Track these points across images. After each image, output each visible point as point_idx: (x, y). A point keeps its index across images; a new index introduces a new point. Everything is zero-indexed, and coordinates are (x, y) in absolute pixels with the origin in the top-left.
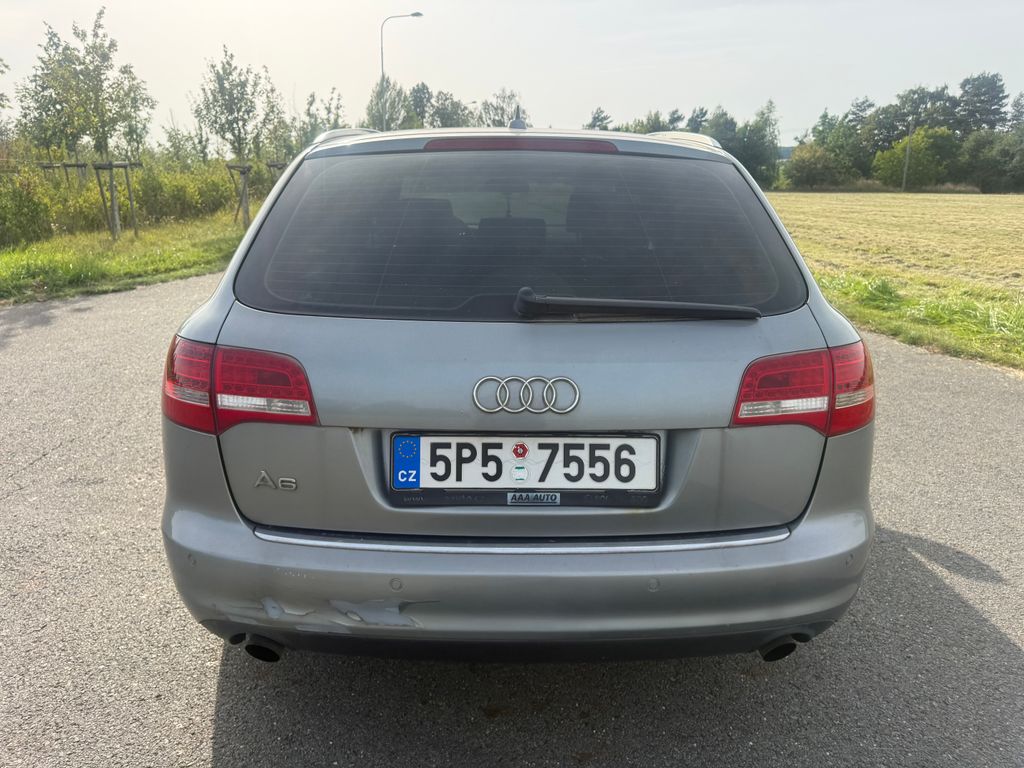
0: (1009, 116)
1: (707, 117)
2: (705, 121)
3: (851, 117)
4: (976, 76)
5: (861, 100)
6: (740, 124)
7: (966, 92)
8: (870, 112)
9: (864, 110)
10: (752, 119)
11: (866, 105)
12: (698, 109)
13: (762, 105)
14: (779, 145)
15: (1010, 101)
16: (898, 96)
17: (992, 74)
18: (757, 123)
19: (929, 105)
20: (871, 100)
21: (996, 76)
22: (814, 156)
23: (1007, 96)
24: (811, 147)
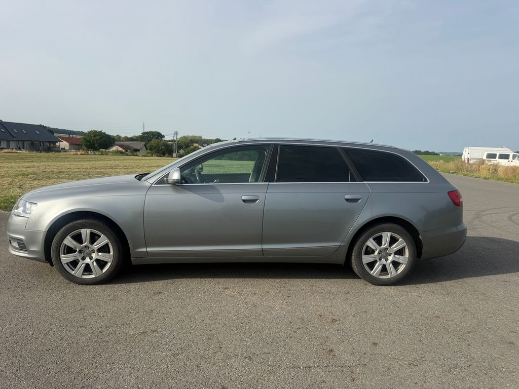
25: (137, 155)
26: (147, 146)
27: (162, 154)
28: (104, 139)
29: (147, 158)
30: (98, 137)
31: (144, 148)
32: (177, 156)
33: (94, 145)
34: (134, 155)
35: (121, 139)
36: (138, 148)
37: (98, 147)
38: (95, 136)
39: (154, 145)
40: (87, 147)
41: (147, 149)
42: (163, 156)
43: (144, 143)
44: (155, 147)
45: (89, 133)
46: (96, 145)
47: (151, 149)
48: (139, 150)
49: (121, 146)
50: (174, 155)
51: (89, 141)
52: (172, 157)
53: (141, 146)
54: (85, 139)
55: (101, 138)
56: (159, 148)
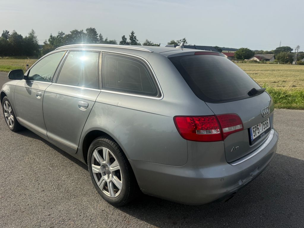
0: (99, 39)
1: (9, 33)
2: (8, 35)
3: (59, 37)
4: (89, 28)
5: (60, 32)
6: (24, 37)
7: (88, 32)
8: (64, 36)
9: (62, 35)
10: (28, 36)
11: (62, 34)
12: (5, 31)
13: (31, 31)
14: (39, 44)
15: (98, 35)
16: (71, 32)
17: (93, 28)
18: (29, 37)
19: (79, 35)
20: (63, 32)
21: (94, 29)
22: (51, 48)
23: (98, 34)
24: (50, 45)
25: (266, 63)
26: (276, 57)
27: (285, 62)
28: (248, 53)
29: (273, 65)
30: (244, 52)
31: (274, 58)
32: (295, 63)
33: (241, 57)
34: (263, 63)
35: (263, 53)
36: (269, 58)
37: (243, 58)
38: (242, 52)
39: (281, 56)
40: (237, 58)
41: (275, 59)
42: (286, 64)
43: (274, 55)
44: (282, 57)
45: (240, 49)
46: (243, 57)
47: (278, 59)
48: (269, 60)
49: (258, 57)
50: (294, 63)
51: (238, 55)
52: (292, 64)
53: (271, 57)
54: (236, 53)
55: (246, 53)
56: (284, 58)
